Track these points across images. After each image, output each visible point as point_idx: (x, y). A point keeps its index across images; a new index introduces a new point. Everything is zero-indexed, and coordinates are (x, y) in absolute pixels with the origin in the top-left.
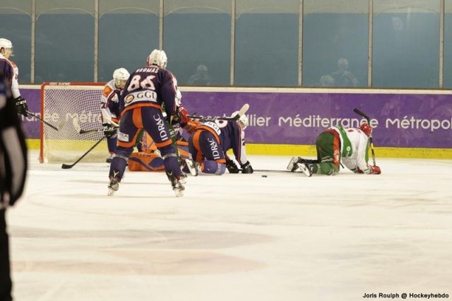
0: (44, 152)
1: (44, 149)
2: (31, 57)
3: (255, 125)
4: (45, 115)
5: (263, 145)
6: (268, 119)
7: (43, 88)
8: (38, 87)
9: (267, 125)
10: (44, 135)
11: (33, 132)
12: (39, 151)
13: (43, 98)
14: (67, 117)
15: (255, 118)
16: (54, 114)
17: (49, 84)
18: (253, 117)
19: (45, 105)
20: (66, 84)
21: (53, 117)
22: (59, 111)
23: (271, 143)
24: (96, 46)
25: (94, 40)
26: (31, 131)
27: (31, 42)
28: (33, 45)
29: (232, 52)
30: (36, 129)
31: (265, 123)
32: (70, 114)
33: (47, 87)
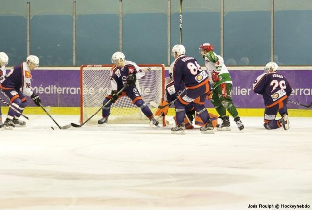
0: (83, 116)
1: (83, 115)
2: (73, 46)
3: (239, 94)
4: (83, 89)
5: (245, 109)
6: (249, 90)
7: (82, 69)
8: (79, 68)
9: (248, 94)
10: (83, 104)
11: (75, 101)
12: (80, 116)
13: (82, 77)
14: (100, 90)
15: (239, 90)
16: (91, 88)
17: (86, 66)
18: (238, 88)
19: (83, 82)
20: (99, 66)
21: (90, 91)
22: (94, 86)
23: (252, 108)
24: (121, 38)
25: (119, 33)
26: (73, 101)
27: (72, 35)
28: (74, 37)
29: (222, 41)
30: (77, 100)
31: (247, 93)
32: (102, 88)
33: (85, 69)
